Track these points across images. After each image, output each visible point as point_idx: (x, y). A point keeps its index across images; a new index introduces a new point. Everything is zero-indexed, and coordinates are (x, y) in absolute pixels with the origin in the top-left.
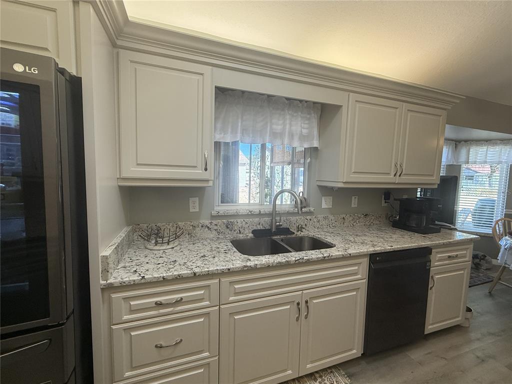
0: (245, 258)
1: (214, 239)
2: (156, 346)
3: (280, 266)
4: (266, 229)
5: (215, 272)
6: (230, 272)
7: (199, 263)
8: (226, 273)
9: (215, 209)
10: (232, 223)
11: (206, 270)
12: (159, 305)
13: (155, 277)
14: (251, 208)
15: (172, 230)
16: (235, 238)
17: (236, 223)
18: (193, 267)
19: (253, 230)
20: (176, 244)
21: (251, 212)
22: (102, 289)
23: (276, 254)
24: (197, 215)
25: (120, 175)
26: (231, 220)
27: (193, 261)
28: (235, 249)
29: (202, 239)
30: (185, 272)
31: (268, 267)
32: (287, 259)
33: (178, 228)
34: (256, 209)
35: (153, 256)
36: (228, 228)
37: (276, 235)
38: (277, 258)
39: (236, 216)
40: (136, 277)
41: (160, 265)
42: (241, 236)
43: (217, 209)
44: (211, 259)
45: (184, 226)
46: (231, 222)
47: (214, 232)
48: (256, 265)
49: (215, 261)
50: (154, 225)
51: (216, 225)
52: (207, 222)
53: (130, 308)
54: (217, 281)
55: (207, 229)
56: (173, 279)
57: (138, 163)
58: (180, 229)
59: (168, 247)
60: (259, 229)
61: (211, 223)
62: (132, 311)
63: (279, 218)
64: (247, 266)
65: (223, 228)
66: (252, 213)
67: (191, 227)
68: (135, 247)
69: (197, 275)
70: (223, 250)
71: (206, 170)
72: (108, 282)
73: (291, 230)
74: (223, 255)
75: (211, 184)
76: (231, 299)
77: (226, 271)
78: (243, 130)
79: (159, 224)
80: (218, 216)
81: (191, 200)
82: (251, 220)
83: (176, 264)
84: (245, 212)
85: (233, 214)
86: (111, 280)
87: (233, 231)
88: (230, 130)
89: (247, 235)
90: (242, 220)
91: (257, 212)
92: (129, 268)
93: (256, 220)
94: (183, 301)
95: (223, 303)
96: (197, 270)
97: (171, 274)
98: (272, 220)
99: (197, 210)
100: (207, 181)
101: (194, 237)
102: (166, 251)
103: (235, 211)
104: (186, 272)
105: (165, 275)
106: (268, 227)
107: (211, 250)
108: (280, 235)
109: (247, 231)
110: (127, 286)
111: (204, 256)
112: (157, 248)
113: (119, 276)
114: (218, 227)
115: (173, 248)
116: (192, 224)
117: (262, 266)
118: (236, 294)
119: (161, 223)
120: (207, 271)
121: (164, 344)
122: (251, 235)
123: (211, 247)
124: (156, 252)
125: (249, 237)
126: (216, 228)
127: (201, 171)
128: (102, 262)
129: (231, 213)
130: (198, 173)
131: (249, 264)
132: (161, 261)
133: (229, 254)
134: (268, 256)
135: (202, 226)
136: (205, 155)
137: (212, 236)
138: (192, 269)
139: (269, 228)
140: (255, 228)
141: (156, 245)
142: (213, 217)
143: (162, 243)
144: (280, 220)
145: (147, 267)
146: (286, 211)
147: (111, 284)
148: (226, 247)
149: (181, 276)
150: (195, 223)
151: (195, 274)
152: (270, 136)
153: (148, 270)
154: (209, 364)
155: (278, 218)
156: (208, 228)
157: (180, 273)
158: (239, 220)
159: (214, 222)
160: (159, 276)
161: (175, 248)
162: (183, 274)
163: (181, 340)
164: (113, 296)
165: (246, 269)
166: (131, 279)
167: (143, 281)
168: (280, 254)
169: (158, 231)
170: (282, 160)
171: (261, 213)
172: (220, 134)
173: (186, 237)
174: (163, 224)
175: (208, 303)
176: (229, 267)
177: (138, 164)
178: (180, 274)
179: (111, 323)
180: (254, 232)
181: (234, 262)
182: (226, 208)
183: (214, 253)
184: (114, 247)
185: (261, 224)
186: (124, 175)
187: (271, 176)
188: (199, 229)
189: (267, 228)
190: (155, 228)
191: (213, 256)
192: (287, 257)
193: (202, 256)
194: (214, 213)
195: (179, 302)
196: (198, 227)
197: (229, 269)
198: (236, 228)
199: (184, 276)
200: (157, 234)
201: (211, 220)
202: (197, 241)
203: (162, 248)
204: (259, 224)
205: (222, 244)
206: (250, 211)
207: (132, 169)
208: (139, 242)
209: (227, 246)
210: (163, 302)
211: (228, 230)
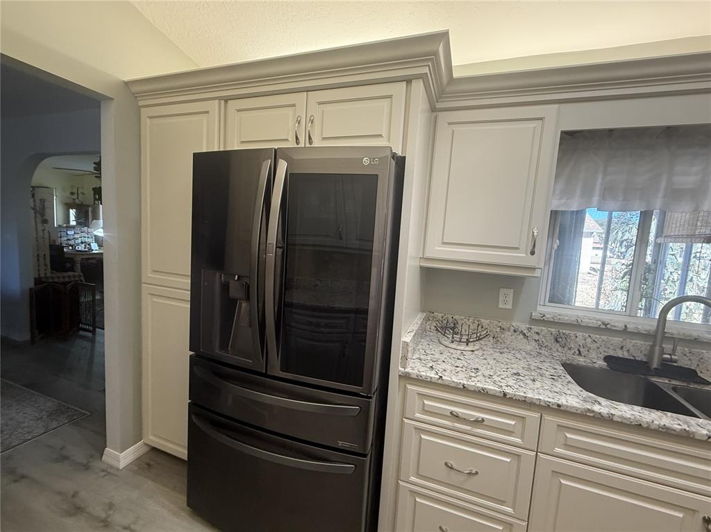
0: (590, 397)
1: (531, 353)
2: (446, 464)
3: (665, 433)
4: (635, 360)
5: (534, 401)
6: (559, 410)
7: (511, 382)
8: (554, 408)
9: (538, 309)
10: (567, 337)
11: (522, 394)
12: (455, 416)
13: (454, 382)
14: (606, 318)
15: (472, 327)
16: (569, 360)
17: (573, 338)
18: (501, 384)
19: (608, 356)
20: (478, 347)
21: (606, 325)
22: (400, 376)
23: (658, 409)
24: (508, 315)
25: (423, 255)
26: (564, 331)
27: (502, 377)
28: (569, 378)
29: (514, 350)
30: (490, 387)
31: (638, 427)
32: (685, 427)
33: (480, 327)
34: (618, 322)
35: (449, 354)
36: (557, 341)
37: (660, 376)
38: (660, 418)
39: (577, 326)
40: (432, 374)
41: (458, 369)
42: (581, 360)
43: (541, 309)
44: (529, 382)
45: (488, 325)
46: (564, 334)
47: (534, 343)
48: (613, 415)
49: (536, 386)
50: (450, 317)
51: (538, 333)
52: (523, 327)
53: (424, 407)
54: (537, 415)
55: (521, 336)
56: (475, 391)
57: (445, 241)
58: (482, 327)
59: (467, 348)
60: (621, 356)
61: (529, 329)
62: (425, 411)
63: (672, 347)
64: (593, 411)
65: (549, 341)
66: (609, 326)
67: (499, 329)
68: (428, 338)
69: (508, 396)
70: (548, 373)
71: (533, 253)
72: (406, 370)
73: (699, 374)
74: (549, 382)
75: (537, 273)
76: (558, 450)
77: (554, 407)
78: (605, 189)
79: (456, 317)
80: (542, 321)
81: (503, 291)
82: (604, 338)
83: (478, 374)
84: (594, 323)
85: (569, 322)
86: (408, 370)
87: (566, 349)
88: (578, 192)
89: (595, 361)
90: (587, 335)
91: (620, 326)
92: (424, 362)
93: (617, 340)
94: (484, 423)
95: (543, 451)
96: (508, 390)
97: (473, 384)
98: (653, 347)
99: (510, 307)
100: (533, 269)
101: (501, 344)
102: (465, 353)
103: (574, 319)
104: (492, 388)
105: (466, 383)
106: (640, 357)
107: (529, 369)
108: (671, 377)
109: (593, 355)
110: (423, 381)
111: (518, 374)
112: (453, 345)
113: (415, 367)
114: (540, 338)
115: (473, 351)
116: (500, 324)
117: (624, 421)
118: (567, 446)
119: (460, 316)
120: (524, 396)
121: (454, 466)
122: (601, 363)
123: (529, 365)
124: (452, 351)
125: (597, 366)
126: (537, 337)
127: (524, 255)
128: (403, 347)
129: (566, 319)
130: (521, 257)
131: (596, 408)
132: (459, 363)
133: (560, 382)
134: (640, 408)
135: (515, 331)
136: (533, 232)
137: (529, 348)
138: (501, 386)
139: (645, 360)
140: (611, 353)
141: (452, 342)
142: (534, 321)
143: (460, 341)
144: (674, 350)
145: (444, 366)
146: (690, 336)
147: (408, 373)
148: (553, 371)
149: (486, 391)
150: (505, 324)
151: (505, 395)
152: (665, 197)
153: (445, 370)
154: (511, 525)
155: (668, 347)
156: (524, 334)
157: (485, 387)
158: (580, 334)
159: (535, 329)
160: (458, 381)
161: (476, 352)
162: (490, 389)
163: (477, 473)
164: (409, 387)
165: (592, 415)
166: (428, 375)
167: (440, 381)
168: (669, 414)
169: (454, 324)
170: (689, 232)
171: (628, 330)
172: (561, 199)
173: (490, 341)
174: (463, 317)
175: (518, 440)
176: (559, 402)
177: (444, 243)
178: (485, 389)
179: (403, 416)
180: (607, 359)
181: (568, 397)
182: (558, 311)
183: (533, 374)
184: (412, 334)
185: (625, 349)
186: (428, 255)
187: (655, 262)
188: (509, 333)
189: (639, 359)
190: (451, 320)
191: (532, 378)
192: (686, 423)
193: (515, 374)
194: (536, 315)
195: (479, 422)
196: (509, 330)
197: (559, 406)
198: (572, 346)
199: (489, 393)
200: (453, 329)
201: (530, 324)
202: (506, 350)
203: (459, 347)
204: (622, 348)
205: (546, 365)
206: (603, 323)
207: (437, 248)
208: (432, 334)
209: (555, 369)
210: (460, 415)
211: (558, 345)
